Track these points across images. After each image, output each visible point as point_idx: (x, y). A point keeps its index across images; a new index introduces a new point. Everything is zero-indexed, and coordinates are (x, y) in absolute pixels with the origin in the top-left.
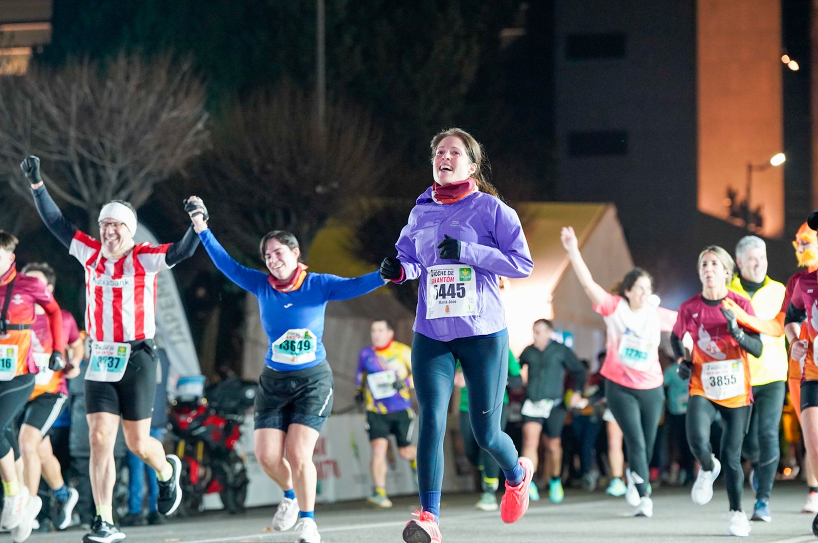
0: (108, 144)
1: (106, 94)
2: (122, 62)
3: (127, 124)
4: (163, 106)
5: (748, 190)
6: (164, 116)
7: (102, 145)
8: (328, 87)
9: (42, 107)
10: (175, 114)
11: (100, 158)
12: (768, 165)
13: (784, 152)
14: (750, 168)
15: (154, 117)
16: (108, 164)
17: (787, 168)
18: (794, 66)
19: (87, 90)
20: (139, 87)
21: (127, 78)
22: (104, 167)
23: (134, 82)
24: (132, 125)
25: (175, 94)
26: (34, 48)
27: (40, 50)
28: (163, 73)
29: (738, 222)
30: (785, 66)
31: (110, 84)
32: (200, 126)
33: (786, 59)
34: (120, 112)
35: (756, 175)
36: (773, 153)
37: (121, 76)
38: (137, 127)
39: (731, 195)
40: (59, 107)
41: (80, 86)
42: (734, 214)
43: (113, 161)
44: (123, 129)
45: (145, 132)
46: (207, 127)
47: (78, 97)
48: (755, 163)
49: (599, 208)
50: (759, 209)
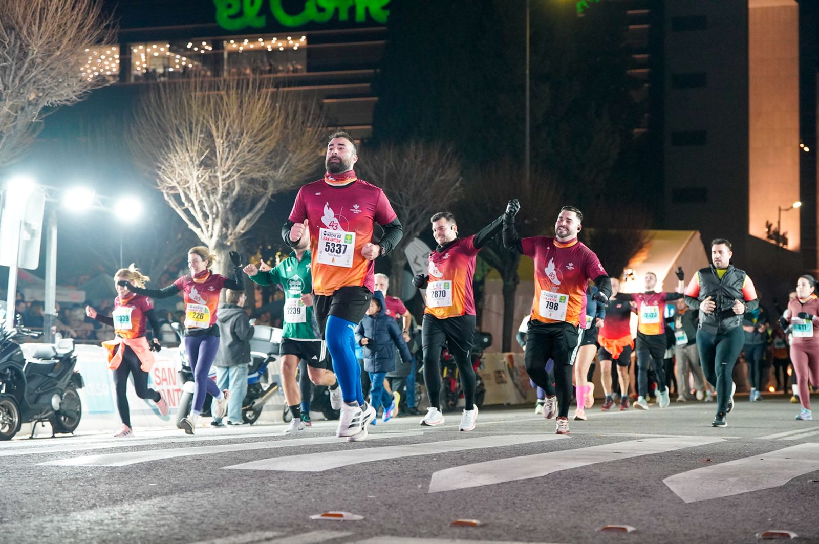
0: (404, 195)
1: (403, 166)
2: (413, 148)
3: (415, 184)
4: (436, 173)
5: (779, 223)
6: (437, 179)
7: (401, 195)
8: (532, 163)
9: (366, 173)
10: (443, 177)
11: (401, 204)
12: (792, 207)
13: (801, 201)
14: (780, 210)
15: (431, 179)
16: (404, 206)
17: (802, 209)
18: (807, 149)
19: (392, 164)
20: (422, 162)
21: (416, 157)
22: (402, 208)
23: (419, 159)
24: (418, 184)
25: (443, 166)
26: (362, 140)
27: (366, 141)
28: (436, 154)
29: (773, 242)
30: (801, 150)
31: (405, 160)
32: (457, 184)
33: (802, 146)
34: (411, 177)
35: (783, 213)
36: (794, 201)
37: (412, 156)
38: (421, 185)
39: (769, 226)
40: (375, 173)
41: (389, 162)
42: (770, 237)
43: (407, 205)
44: (413, 186)
45: (426, 188)
46: (461, 185)
47: (387, 168)
48: (783, 207)
49: (692, 232)
50: (784, 234)
